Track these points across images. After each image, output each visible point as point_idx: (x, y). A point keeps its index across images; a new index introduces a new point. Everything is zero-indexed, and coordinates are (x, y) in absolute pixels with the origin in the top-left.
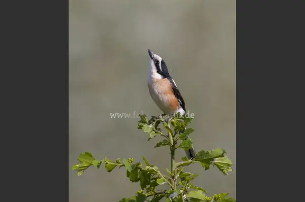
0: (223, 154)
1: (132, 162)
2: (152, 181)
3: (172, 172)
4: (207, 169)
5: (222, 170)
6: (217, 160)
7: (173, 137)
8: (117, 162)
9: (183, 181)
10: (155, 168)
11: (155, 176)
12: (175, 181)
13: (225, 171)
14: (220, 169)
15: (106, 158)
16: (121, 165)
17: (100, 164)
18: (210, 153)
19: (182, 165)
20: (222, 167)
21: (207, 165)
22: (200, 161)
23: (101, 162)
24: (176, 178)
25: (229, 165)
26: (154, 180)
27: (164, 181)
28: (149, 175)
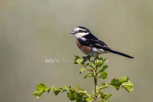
0: (127, 80)
2: (83, 100)
3: (95, 94)
4: (118, 89)
5: (127, 90)
6: (124, 84)
7: (95, 71)
8: (61, 89)
10: (85, 92)
11: (85, 97)
13: (129, 90)
14: (126, 89)
15: (53, 86)
16: (63, 90)
17: (49, 90)
18: (119, 79)
19: (101, 89)
20: (127, 88)
21: (118, 87)
22: (113, 85)
23: (50, 89)
24: (98, 97)
25: (131, 87)
26: (84, 99)
27: (91, 99)
28: (82, 96)
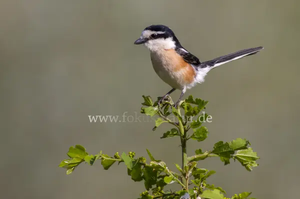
0: (246, 145)
1: (133, 156)
2: (158, 180)
3: (183, 168)
4: (227, 163)
5: (245, 165)
7: (184, 125)
8: (116, 157)
9: (197, 180)
10: (162, 164)
11: (162, 174)
12: (186, 179)
13: (249, 166)
14: (242, 163)
15: (101, 152)
16: (120, 160)
17: (94, 159)
18: (230, 144)
19: (195, 160)
20: (245, 161)
21: (226, 159)
22: (217, 154)
23: (95, 157)
24: (188, 175)
25: (254, 159)
26: (161, 179)
27: (173, 179)
28: (156, 172)
